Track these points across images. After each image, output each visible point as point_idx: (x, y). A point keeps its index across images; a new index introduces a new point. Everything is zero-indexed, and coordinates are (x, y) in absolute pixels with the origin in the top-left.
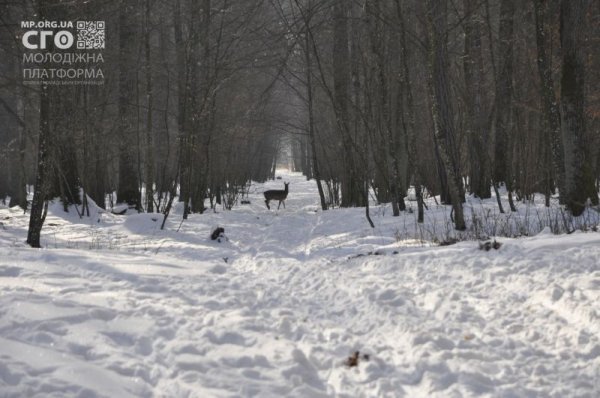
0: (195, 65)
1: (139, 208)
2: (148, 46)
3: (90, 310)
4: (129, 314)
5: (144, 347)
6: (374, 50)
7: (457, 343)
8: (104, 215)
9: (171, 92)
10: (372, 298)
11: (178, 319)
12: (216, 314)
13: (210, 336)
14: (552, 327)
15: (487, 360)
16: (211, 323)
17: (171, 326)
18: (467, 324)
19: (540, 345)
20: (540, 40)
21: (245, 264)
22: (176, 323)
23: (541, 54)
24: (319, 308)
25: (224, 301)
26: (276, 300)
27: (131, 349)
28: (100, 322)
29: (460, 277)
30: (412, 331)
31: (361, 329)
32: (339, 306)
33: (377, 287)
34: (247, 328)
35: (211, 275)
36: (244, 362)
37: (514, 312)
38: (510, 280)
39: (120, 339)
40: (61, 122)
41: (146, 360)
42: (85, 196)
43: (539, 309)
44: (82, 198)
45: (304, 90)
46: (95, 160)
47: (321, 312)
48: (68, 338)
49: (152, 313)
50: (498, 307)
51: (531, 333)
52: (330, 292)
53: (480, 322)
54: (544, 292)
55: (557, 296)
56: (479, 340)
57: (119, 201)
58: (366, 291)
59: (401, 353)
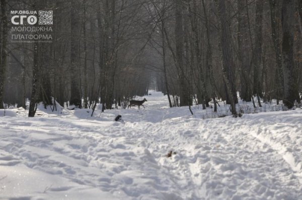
0: (108, 38)
1: (80, 107)
2: (84, 29)
3: (62, 136)
4: (78, 138)
5: (85, 149)
6: (193, 30)
7: (213, 148)
8: (64, 110)
9: (96, 51)
10: (181, 134)
11: (98, 140)
12: (114, 139)
13: (111, 146)
14: (254, 143)
15: (224, 154)
16: (112, 142)
17: (96, 142)
18: (220, 143)
19: (248, 149)
20: (273, 25)
21: (129, 125)
22: (97, 141)
23: (274, 31)
24: (159, 138)
25: (118, 135)
26: (140, 135)
27: (79, 150)
28: (67, 140)
29: (221, 127)
30: (195, 144)
31: (175, 145)
32: (167, 137)
33: (184, 130)
34: (127, 143)
35: (113, 126)
36: (124, 154)
37: (241, 139)
38: (242, 128)
39: (74, 146)
40: (43, 66)
41: (85, 154)
42: (54, 101)
43: (251, 137)
44: (53, 102)
45: (161, 50)
46: (59, 84)
47: (159, 140)
48: (54, 146)
49: (87, 138)
50: (234, 137)
51: (245, 145)
52: (163, 132)
53: (225, 142)
54: (254, 131)
55: (259, 132)
56: (222, 147)
57: (71, 104)
58: (179, 131)
59: (190, 152)
